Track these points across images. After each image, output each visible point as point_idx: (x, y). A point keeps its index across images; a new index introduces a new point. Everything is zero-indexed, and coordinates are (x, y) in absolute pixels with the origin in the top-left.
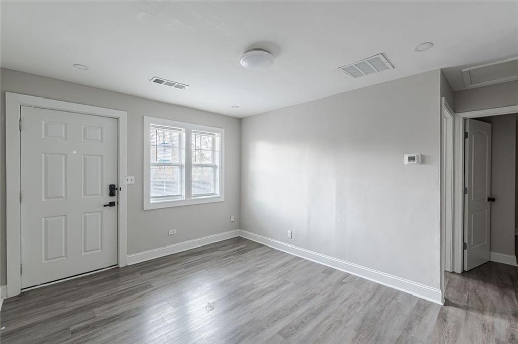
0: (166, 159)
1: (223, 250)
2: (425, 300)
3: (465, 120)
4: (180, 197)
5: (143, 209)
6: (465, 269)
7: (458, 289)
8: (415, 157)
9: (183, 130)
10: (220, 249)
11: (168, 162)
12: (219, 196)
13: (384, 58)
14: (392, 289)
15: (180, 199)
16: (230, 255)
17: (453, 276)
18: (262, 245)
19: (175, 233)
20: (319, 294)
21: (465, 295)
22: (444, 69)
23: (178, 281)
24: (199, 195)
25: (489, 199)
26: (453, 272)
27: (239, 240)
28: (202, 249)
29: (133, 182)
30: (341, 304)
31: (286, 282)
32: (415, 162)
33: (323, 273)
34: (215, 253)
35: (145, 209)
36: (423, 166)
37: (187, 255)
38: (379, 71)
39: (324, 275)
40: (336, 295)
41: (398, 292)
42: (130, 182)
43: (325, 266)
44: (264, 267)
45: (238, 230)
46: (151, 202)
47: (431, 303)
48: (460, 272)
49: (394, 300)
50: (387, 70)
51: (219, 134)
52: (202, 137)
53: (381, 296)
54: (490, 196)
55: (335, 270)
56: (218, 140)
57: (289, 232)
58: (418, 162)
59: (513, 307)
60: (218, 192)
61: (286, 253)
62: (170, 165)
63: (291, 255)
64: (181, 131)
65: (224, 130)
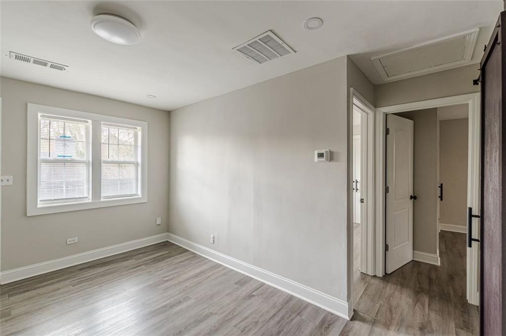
0: (66, 155)
1: (136, 260)
2: (332, 314)
3: (386, 115)
4: (87, 199)
5: (26, 215)
6: (387, 272)
7: (372, 298)
8: (323, 153)
9: (90, 121)
10: (133, 258)
11: (69, 158)
12: (140, 196)
13: (275, 36)
14: (303, 301)
15: (86, 201)
16: (140, 266)
17: (374, 281)
18: (187, 251)
19: (77, 241)
20: (216, 314)
21: (377, 305)
22: (351, 55)
23: (51, 304)
24: (114, 197)
25: (411, 197)
26: (375, 276)
27: (166, 245)
28: (111, 259)
29: (11, 183)
30: (235, 326)
31: (186, 299)
32: (324, 159)
33: (236, 284)
34: (125, 263)
35: (28, 215)
36: (331, 163)
37: (90, 267)
38: (281, 56)
39: (236, 286)
40: (235, 314)
41: (308, 304)
42: (5, 183)
43: (243, 275)
44: (171, 279)
45: (167, 234)
46: (39, 206)
47: (338, 317)
48: (381, 276)
49: (298, 317)
50: (288, 55)
51: (140, 128)
52: (120, 130)
53: (287, 312)
54: (412, 194)
55: (252, 279)
56: (140, 134)
57: (212, 236)
58: (327, 160)
59: (422, 316)
60: (139, 193)
61: (209, 259)
62: (73, 162)
63: (212, 261)
64: (88, 122)
65: (147, 123)
